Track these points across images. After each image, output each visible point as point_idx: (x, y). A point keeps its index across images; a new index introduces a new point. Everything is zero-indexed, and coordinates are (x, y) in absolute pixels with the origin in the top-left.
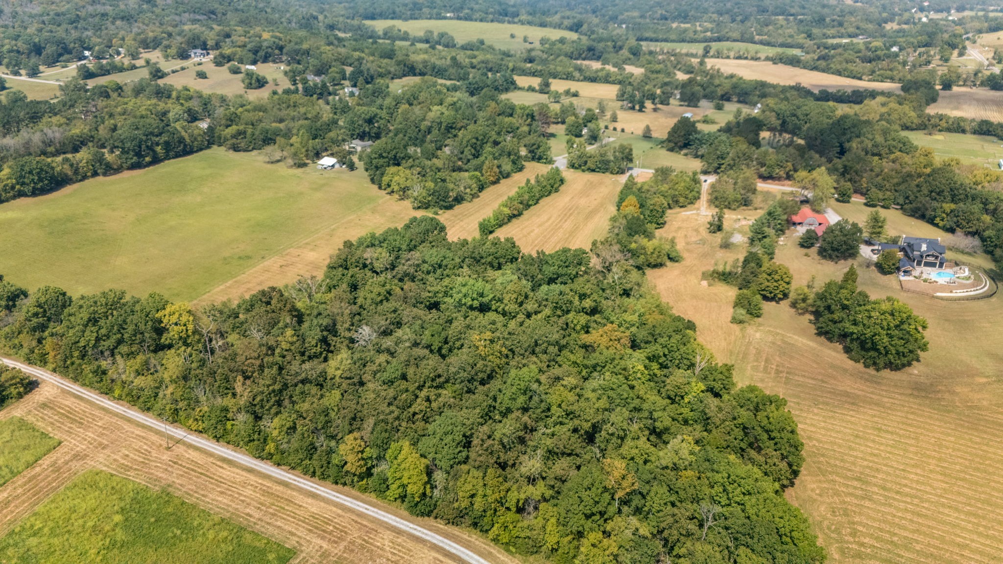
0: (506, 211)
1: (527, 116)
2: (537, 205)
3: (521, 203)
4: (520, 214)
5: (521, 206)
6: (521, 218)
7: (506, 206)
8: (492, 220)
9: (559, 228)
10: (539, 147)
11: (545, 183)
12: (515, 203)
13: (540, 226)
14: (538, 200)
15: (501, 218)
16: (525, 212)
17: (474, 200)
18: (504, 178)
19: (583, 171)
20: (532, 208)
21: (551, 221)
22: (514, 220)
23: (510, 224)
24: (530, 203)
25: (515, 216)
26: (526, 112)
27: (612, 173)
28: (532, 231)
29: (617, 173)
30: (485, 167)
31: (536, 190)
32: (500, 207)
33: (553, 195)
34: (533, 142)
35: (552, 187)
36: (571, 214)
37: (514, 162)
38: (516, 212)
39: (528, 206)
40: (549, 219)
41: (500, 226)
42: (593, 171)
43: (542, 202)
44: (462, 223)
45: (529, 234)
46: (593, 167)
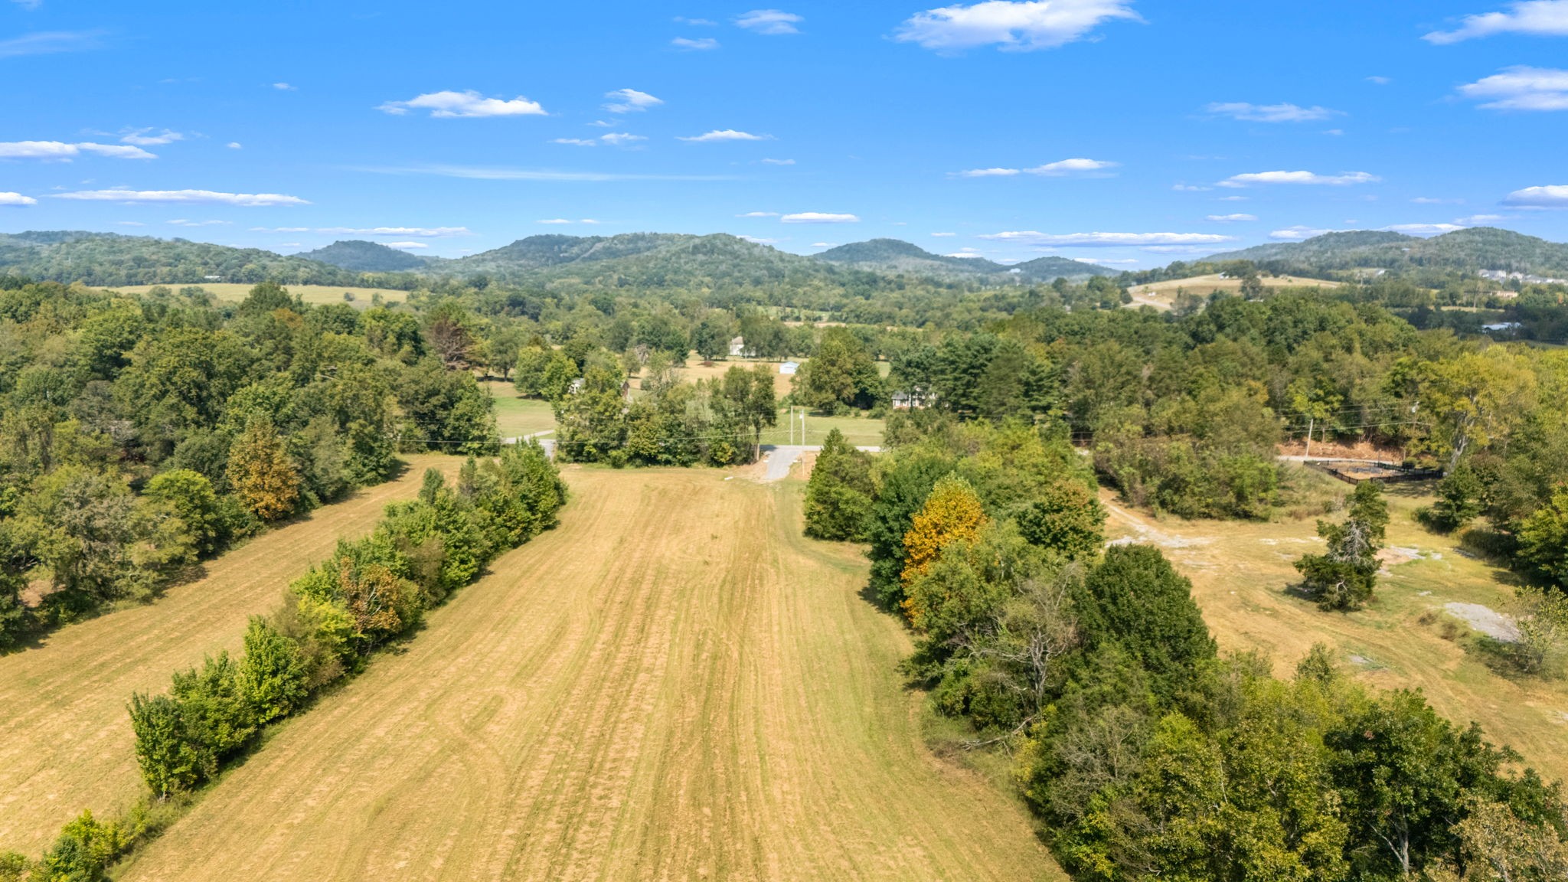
0: (333, 615)
1: (400, 337)
2: (485, 583)
3: (411, 573)
4: (408, 629)
5: (413, 588)
6: (420, 646)
7: (331, 592)
8: (241, 681)
9: (627, 673)
10: (450, 403)
11: (504, 491)
12: (383, 571)
13: (523, 673)
14: (485, 558)
15: (298, 656)
16: (430, 617)
17: (173, 592)
18: (324, 500)
19: (617, 464)
20: (462, 593)
21: (571, 645)
22: (383, 666)
23: (359, 686)
24: (454, 572)
25: (382, 640)
26: (396, 327)
27: (715, 462)
28: (490, 712)
29: (732, 461)
30: (235, 458)
31: (473, 517)
32: (291, 601)
33: (541, 542)
34: (427, 383)
35: (531, 508)
36: (650, 604)
37: (363, 447)
38: (384, 620)
39: (442, 590)
40: (559, 634)
41: (300, 704)
42: (651, 460)
43: (505, 566)
44: (55, 721)
45: (473, 729)
46: (647, 446)
